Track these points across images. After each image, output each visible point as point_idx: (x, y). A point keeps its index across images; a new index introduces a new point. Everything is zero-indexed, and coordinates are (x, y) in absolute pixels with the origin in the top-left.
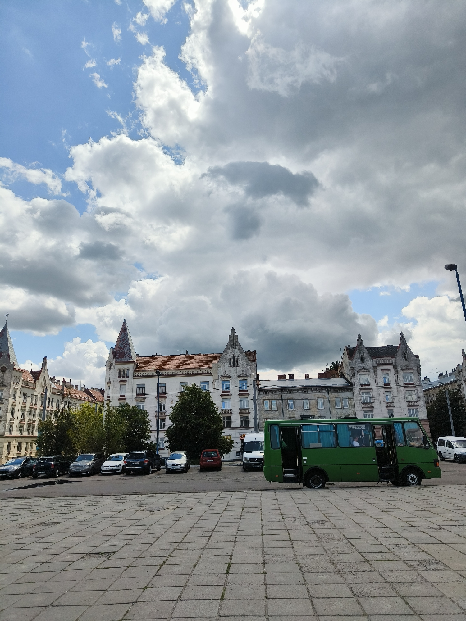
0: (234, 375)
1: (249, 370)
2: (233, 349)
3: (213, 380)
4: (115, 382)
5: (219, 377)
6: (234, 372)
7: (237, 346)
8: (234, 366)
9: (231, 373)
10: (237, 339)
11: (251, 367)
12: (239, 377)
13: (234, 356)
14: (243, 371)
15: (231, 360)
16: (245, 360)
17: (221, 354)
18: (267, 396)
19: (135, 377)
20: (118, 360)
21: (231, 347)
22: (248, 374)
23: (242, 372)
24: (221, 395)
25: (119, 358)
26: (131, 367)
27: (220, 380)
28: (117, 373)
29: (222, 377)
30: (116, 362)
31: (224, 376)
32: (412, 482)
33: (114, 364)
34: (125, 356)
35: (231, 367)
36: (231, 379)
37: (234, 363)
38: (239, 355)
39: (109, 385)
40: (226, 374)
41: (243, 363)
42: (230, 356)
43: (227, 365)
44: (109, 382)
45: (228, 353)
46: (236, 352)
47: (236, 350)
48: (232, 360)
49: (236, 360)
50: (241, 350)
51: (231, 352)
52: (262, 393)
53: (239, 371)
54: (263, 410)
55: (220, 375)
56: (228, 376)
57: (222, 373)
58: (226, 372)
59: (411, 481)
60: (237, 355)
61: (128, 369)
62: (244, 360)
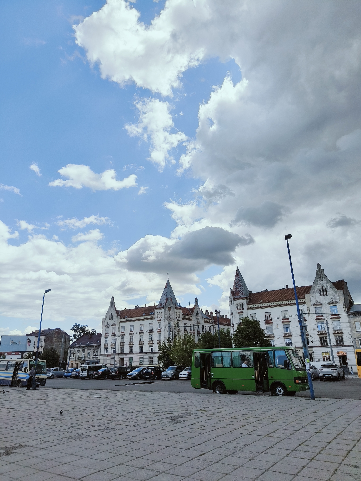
3: (308, 308)
6: (324, 300)
8: (324, 295)
9: (321, 301)
11: (339, 294)
12: (329, 303)
13: (322, 286)
14: (332, 299)
15: (320, 290)
16: (333, 289)
17: (311, 286)
19: (248, 309)
22: (337, 301)
24: (316, 320)
25: (236, 295)
26: (245, 301)
27: (313, 307)
28: (236, 307)
30: (235, 299)
31: (316, 304)
34: (240, 294)
35: (321, 295)
36: (322, 305)
41: (331, 291)
42: (318, 287)
43: (318, 295)
44: (232, 314)
45: (317, 284)
47: (324, 281)
49: (324, 290)
50: (328, 281)
51: (320, 284)
52: (352, 316)
53: (328, 299)
54: (355, 330)
55: (312, 303)
56: (319, 303)
58: (317, 300)
60: (325, 285)
61: (243, 304)
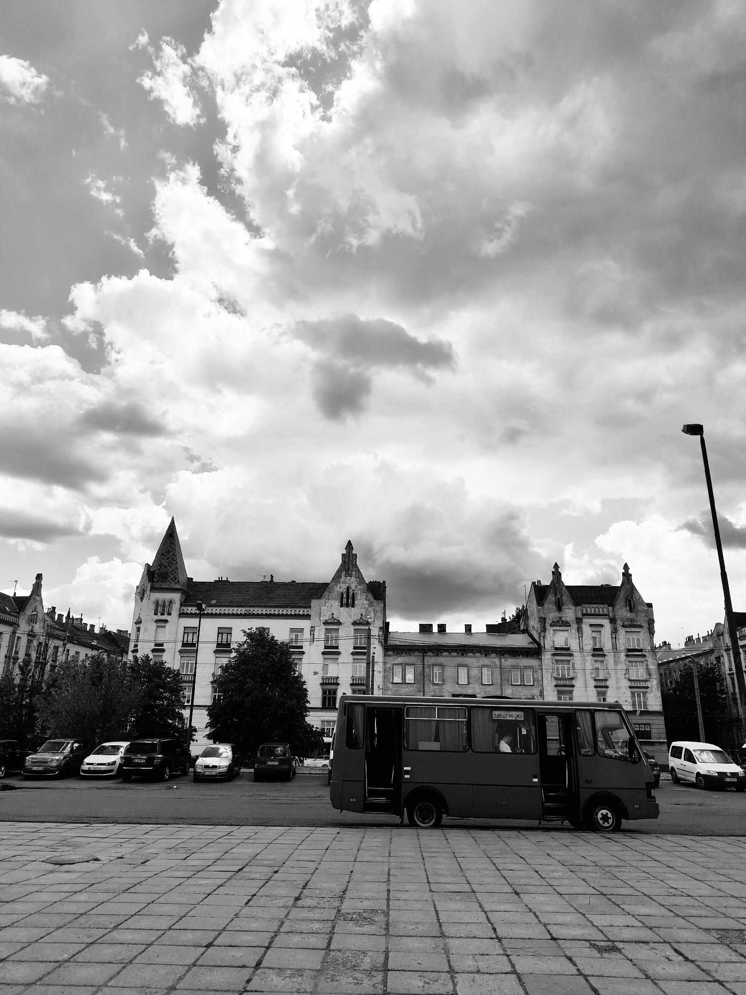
0: (346, 620)
1: (372, 613)
2: (348, 578)
3: (312, 627)
4: (148, 621)
5: (322, 623)
6: (347, 616)
7: (354, 573)
8: (347, 606)
9: (341, 617)
10: (354, 561)
11: (376, 608)
12: (354, 623)
13: (348, 588)
14: (362, 614)
15: (342, 594)
16: (367, 596)
17: (327, 585)
18: (400, 659)
19: (182, 615)
20: (156, 586)
21: (344, 573)
22: (369, 620)
23: (360, 616)
24: (323, 653)
25: (158, 581)
26: (176, 597)
27: (323, 627)
28: (153, 607)
29: (326, 623)
30: (153, 589)
31: (329, 621)
32: (604, 824)
33: (148, 591)
34: (168, 579)
35: (342, 606)
36: (340, 626)
37: (348, 600)
38: (356, 587)
39: (138, 626)
40: (333, 618)
41: (362, 600)
42: (341, 588)
43: (336, 603)
44: (139, 622)
45: (339, 582)
46: (352, 582)
47: (353, 579)
48: (345, 596)
49: (351, 596)
50: (361, 579)
51: (345, 582)
52: (391, 653)
53: (355, 615)
54: (391, 681)
55: (323, 619)
56: (336, 621)
57: (326, 617)
58: (333, 614)
59: (601, 822)
60: (353, 586)
61: (171, 602)
62: (365, 596)
